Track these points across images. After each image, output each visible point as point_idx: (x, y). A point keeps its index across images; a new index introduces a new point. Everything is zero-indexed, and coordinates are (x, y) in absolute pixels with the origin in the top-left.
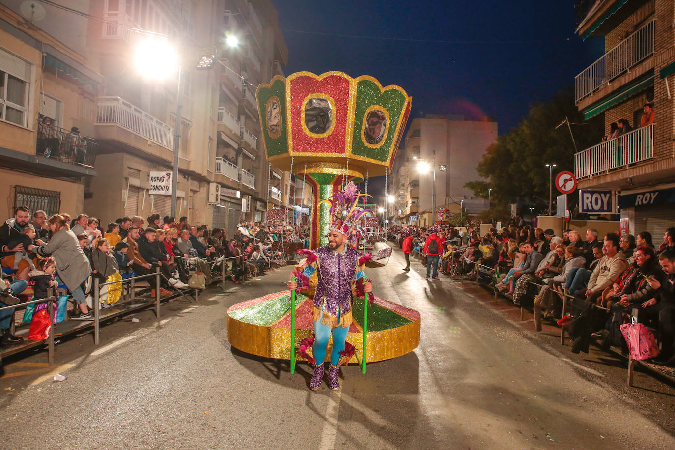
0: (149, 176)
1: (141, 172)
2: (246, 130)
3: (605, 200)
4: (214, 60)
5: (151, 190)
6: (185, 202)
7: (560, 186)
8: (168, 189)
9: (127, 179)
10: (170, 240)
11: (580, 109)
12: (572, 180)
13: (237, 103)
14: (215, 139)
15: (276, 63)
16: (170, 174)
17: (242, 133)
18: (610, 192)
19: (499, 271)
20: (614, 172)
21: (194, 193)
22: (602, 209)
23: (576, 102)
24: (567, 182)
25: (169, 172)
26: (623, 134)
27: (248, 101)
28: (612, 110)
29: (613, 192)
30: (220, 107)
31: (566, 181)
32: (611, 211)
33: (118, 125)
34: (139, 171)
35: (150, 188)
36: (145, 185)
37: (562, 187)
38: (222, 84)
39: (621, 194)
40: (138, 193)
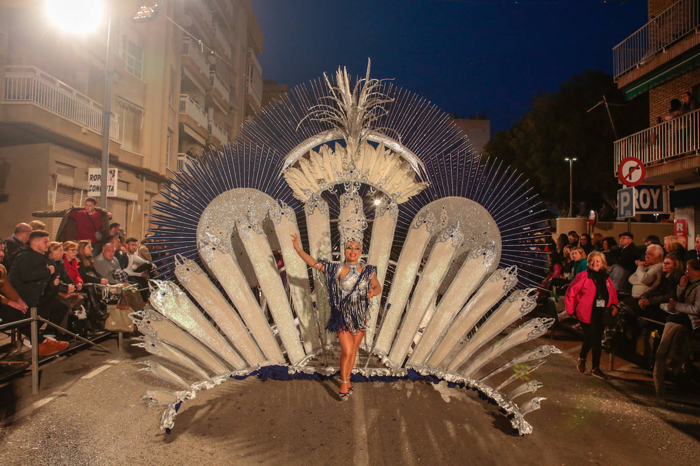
0: (87, 173)
1: (76, 170)
2: (215, 123)
3: (655, 197)
4: (156, 10)
5: (90, 191)
6: (139, 207)
7: (624, 177)
8: (112, 190)
9: (54, 177)
10: (74, 257)
11: (619, 87)
12: (639, 168)
13: (203, 91)
14: (177, 132)
15: (250, 51)
16: (114, 171)
17: (210, 127)
18: (660, 187)
19: (556, 293)
20: (674, 160)
21: (151, 197)
22: (651, 208)
23: (614, 78)
24: (633, 171)
25: (112, 169)
26: (690, 111)
27: (216, 90)
28: (659, 88)
29: (664, 187)
30: (181, 95)
31: (632, 169)
32: (662, 210)
33: (34, 104)
34: (74, 167)
35: (88, 189)
36: (81, 185)
37: (627, 177)
38: (184, 67)
39: (675, 190)
40: (73, 195)
